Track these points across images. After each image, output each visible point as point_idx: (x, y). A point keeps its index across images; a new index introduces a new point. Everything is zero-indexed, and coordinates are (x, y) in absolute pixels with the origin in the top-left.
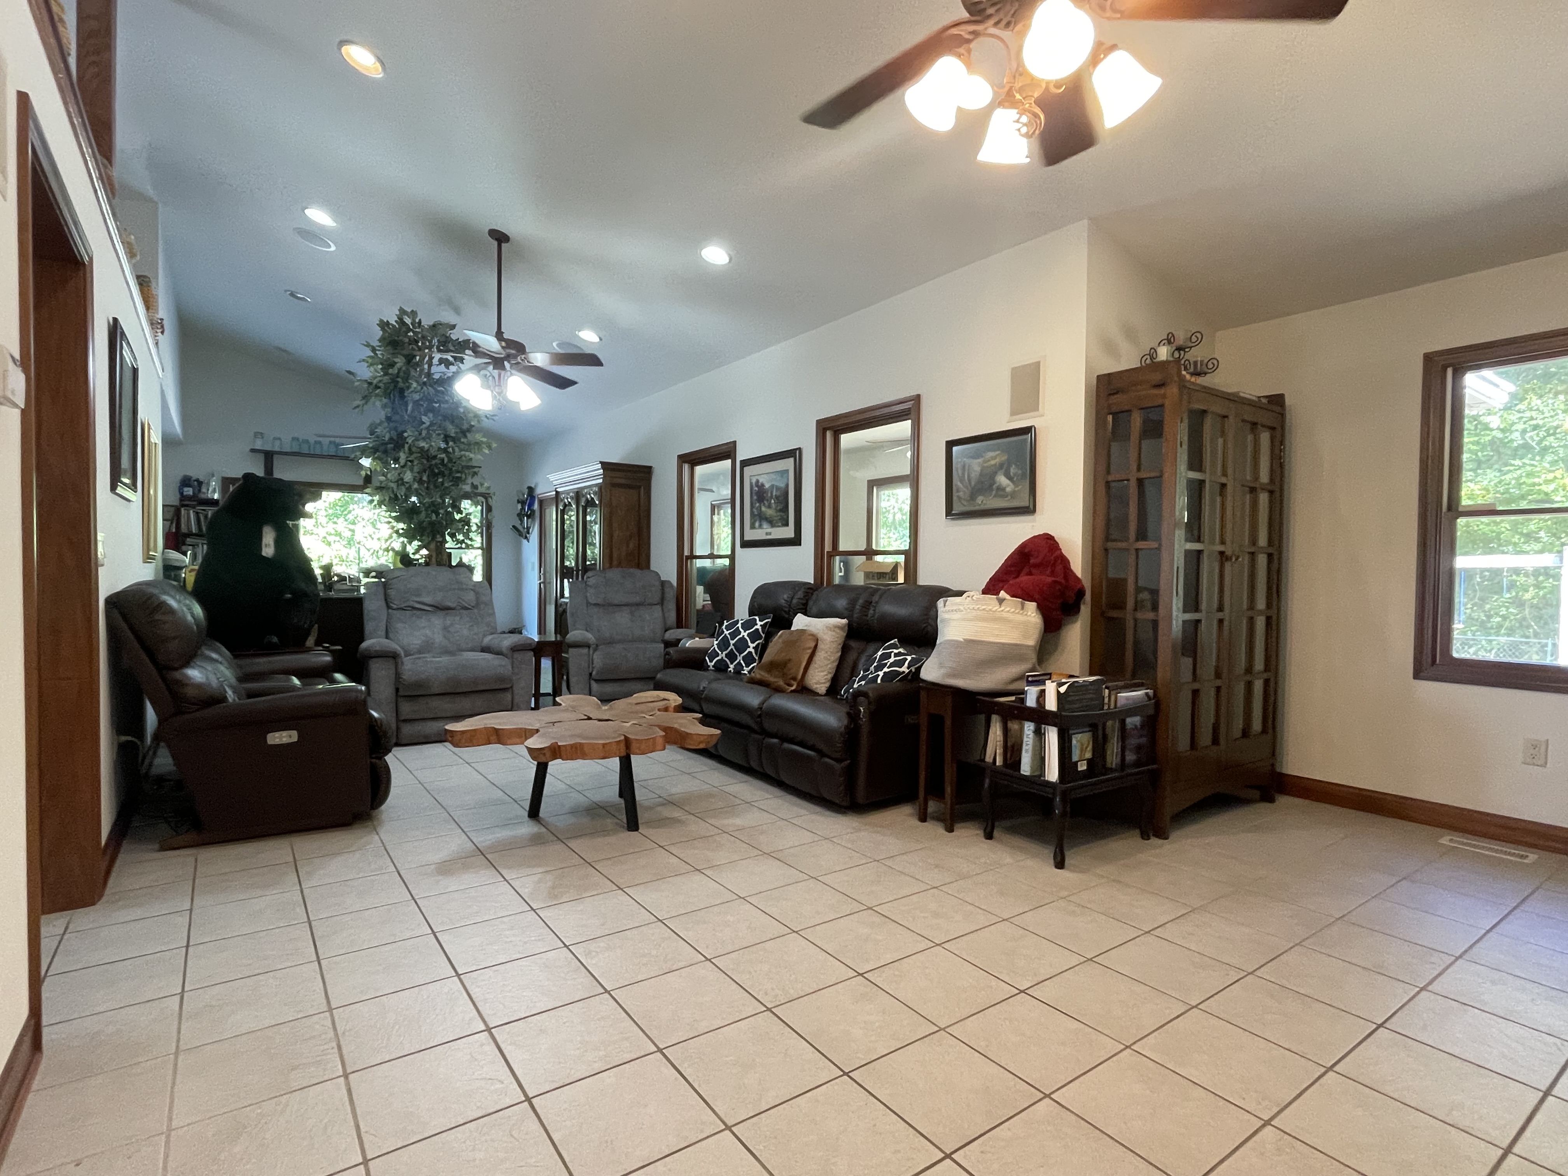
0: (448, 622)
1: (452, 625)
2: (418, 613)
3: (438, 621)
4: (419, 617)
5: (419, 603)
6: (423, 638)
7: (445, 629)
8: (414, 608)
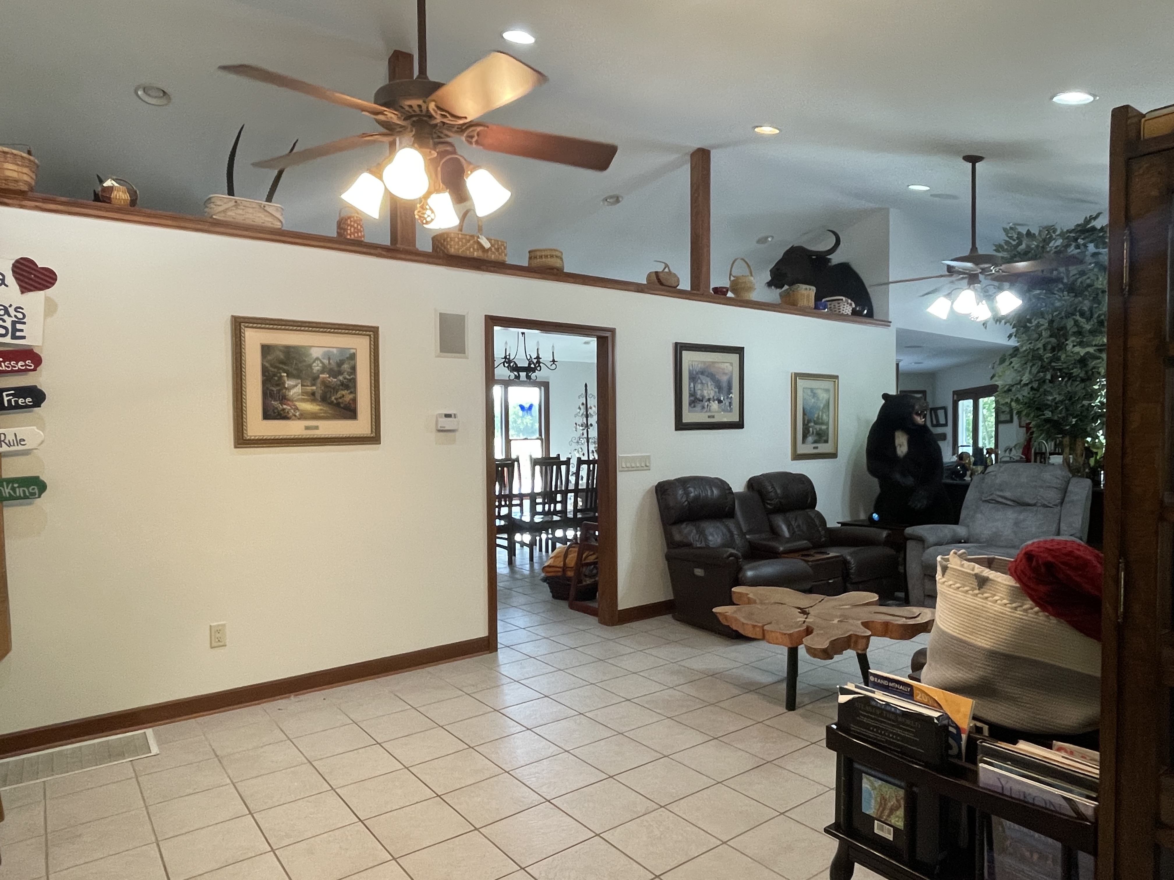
0: (1022, 517)
1: (1024, 520)
2: (1000, 506)
3: (1011, 515)
4: (998, 510)
5: (1002, 497)
6: (994, 530)
7: (1017, 524)
8: (998, 502)
